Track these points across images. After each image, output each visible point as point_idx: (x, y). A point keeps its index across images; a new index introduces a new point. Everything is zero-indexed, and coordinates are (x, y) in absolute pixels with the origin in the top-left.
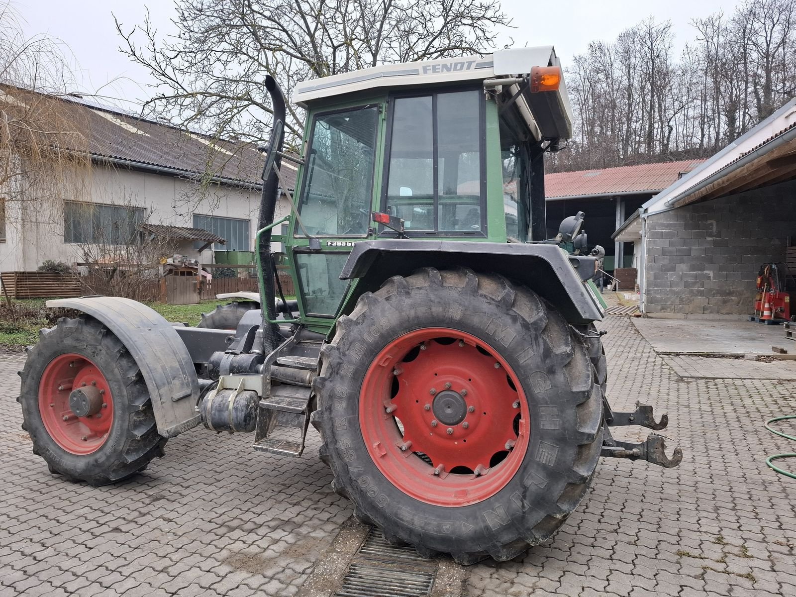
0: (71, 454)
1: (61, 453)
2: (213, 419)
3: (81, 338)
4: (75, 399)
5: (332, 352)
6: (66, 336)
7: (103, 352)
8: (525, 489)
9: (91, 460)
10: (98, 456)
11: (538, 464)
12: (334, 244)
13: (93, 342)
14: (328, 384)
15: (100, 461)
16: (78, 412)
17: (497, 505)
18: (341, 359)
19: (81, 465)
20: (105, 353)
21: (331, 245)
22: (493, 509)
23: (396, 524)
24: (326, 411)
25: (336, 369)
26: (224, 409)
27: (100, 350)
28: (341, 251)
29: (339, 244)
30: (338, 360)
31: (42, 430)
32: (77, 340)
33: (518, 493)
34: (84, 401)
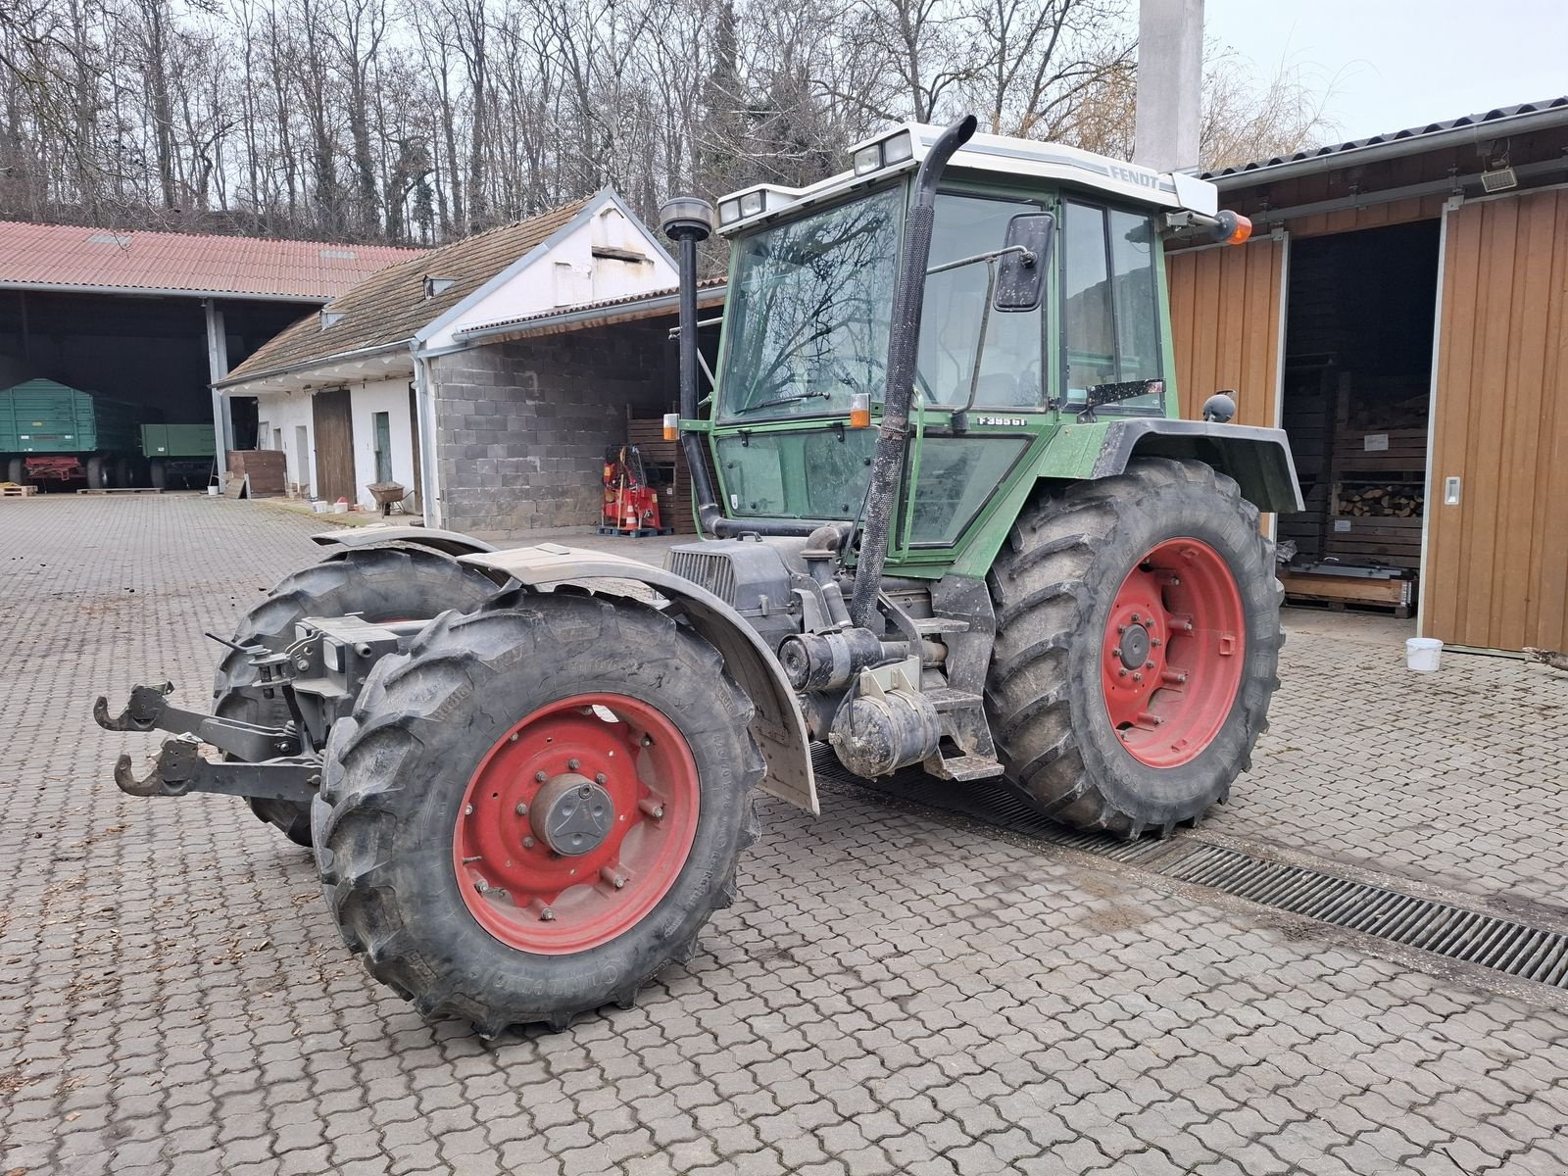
3: (622, 648)
4: (567, 813)
5: (1079, 590)
6: (571, 654)
7: (686, 670)
8: (1248, 711)
9: (643, 939)
10: (660, 920)
11: (1256, 680)
12: (991, 422)
13: (657, 654)
14: (1075, 639)
15: (670, 931)
16: (577, 843)
17: (1226, 740)
18: (1093, 598)
20: (689, 672)
21: (985, 424)
22: (1224, 747)
23: (1152, 807)
24: (1074, 680)
25: (1086, 616)
26: (916, 726)
27: (677, 669)
28: (1000, 433)
29: (999, 422)
30: (1089, 602)
32: (611, 656)
33: (1242, 719)
34: (598, 808)
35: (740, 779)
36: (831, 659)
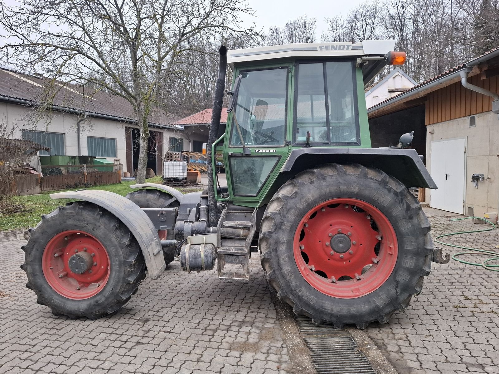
0: (73, 300)
1: (63, 300)
2: (190, 264)
3: (82, 218)
4: (74, 261)
5: (276, 216)
6: (67, 219)
7: (102, 227)
8: (398, 282)
9: (92, 302)
10: (98, 298)
11: (404, 268)
12: (261, 151)
13: (93, 221)
14: (274, 235)
15: (100, 301)
16: (77, 270)
17: (381, 293)
18: (282, 219)
19: (83, 306)
20: (103, 228)
21: (258, 152)
22: (379, 296)
23: (322, 312)
24: (273, 251)
25: (279, 226)
26: (198, 257)
27: (99, 226)
28: (265, 155)
29: (264, 151)
30: (280, 221)
31: (46, 286)
32: (78, 220)
33: (393, 285)
34: (82, 262)
35: (122, 262)
36: (183, 230)
